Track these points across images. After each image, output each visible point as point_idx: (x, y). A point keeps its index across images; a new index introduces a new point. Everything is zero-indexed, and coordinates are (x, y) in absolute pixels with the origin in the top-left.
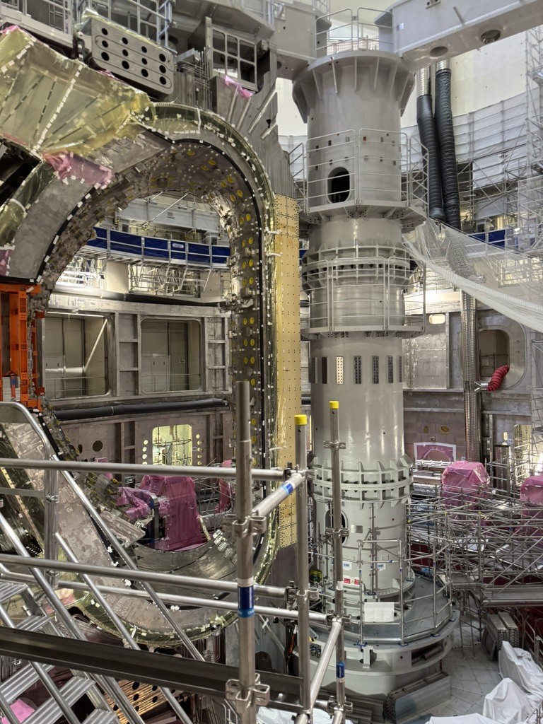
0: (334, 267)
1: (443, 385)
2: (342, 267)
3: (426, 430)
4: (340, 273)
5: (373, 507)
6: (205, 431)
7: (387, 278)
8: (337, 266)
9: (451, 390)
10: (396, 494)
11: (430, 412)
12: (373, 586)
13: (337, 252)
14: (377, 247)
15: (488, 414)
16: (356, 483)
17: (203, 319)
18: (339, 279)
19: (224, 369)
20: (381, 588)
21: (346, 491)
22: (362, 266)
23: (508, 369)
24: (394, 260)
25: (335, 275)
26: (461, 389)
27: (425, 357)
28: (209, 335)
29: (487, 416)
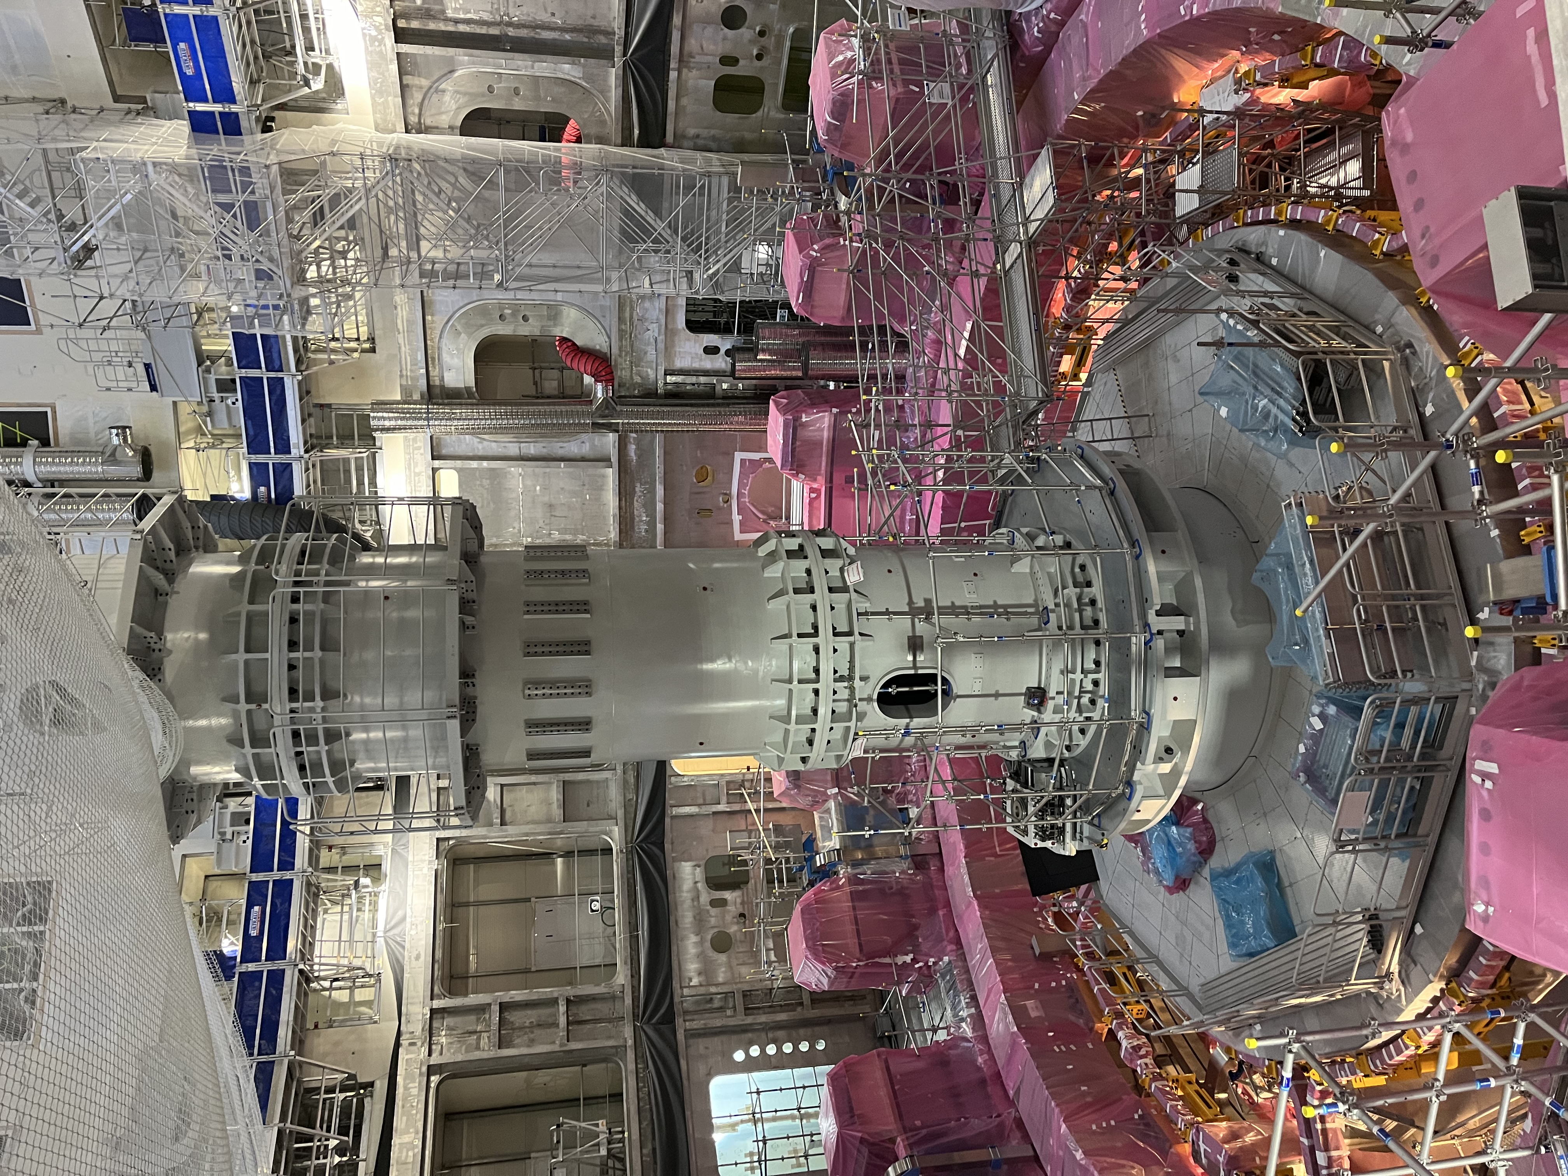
0: (292, 711)
1: (604, 476)
2: (293, 693)
3: (704, 512)
4: (309, 697)
5: (866, 613)
6: (724, 1038)
7: (327, 584)
8: (288, 706)
9: (614, 460)
10: (834, 565)
11: (665, 504)
12: (1031, 613)
13: (253, 706)
14: (245, 608)
15: (666, 383)
16: (817, 650)
17: (431, 1070)
18: (323, 699)
19: (568, 1001)
20: (1033, 597)
21: (835, 672)
22: (293, 645)
23: (564, 340)
24: (283, 568)
25: (312, 710)
26: (612, 437)
27: (539, 513)
28: (478, 1048)
29: (669, 387)
